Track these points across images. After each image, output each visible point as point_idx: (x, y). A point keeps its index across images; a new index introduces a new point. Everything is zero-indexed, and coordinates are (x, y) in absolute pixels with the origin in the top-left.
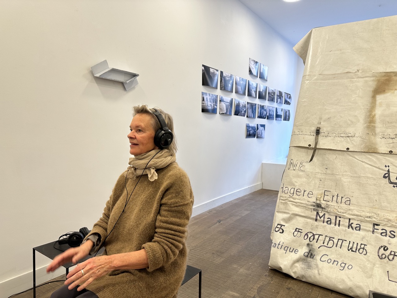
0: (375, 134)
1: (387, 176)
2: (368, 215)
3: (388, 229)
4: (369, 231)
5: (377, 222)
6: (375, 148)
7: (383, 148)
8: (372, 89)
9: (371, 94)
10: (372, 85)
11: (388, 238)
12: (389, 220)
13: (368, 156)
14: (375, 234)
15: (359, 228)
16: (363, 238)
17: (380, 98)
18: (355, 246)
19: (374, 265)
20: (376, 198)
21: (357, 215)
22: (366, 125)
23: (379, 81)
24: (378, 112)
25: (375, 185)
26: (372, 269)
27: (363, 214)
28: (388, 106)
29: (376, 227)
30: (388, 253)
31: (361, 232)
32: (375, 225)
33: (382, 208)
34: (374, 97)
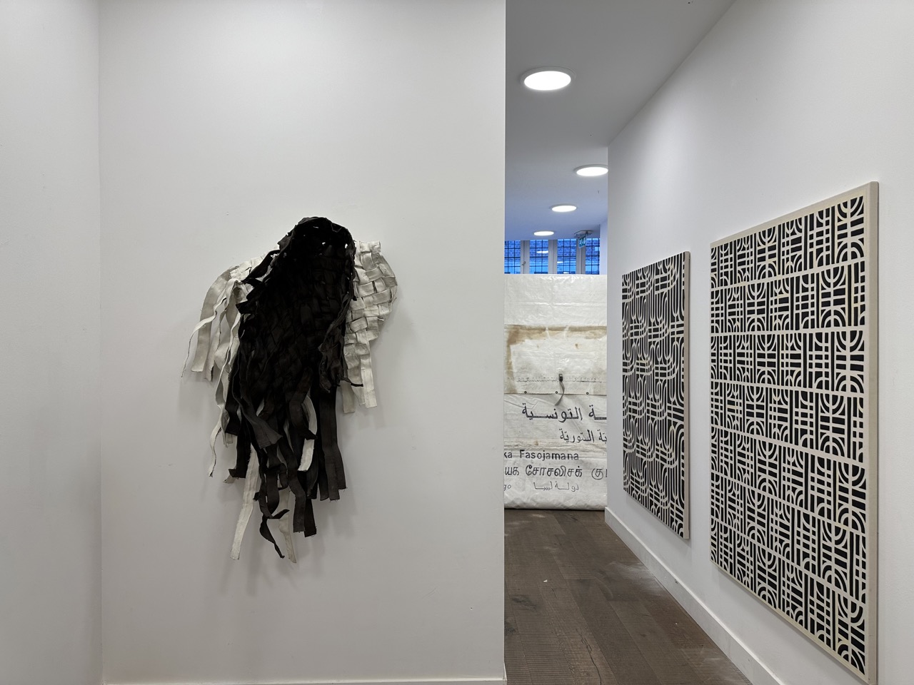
0: (513, 379)
1: (525, 412)
2: (516, 444)
3: (530, 452)
4: (517, 456)
5: (522, 448)
6: (515, 390)
7: (521, 390)
8: (506, 340)
9: (506, 344)
10: (506, 336)
11: (531, 459)
12: (531, 445)
13: (509, 396)
14: (523, 458)
15: (511, 456)
16: (515, 462)
17: (513, 347)
18: (510, 470)
19: (525, 480)
20: (520, 429)
21: (508, 446)
22: (505, 371)
23: (510, 332)
24: (513, 359)
25: (517, 419)
26: (524, 484)
27: (512, 444)
28: (520, 355)
29: (522, 452)
30: (532, 469)
31: (513, 459)
32: (521, 451)
33: (524, 437)
34: (508, 346)
